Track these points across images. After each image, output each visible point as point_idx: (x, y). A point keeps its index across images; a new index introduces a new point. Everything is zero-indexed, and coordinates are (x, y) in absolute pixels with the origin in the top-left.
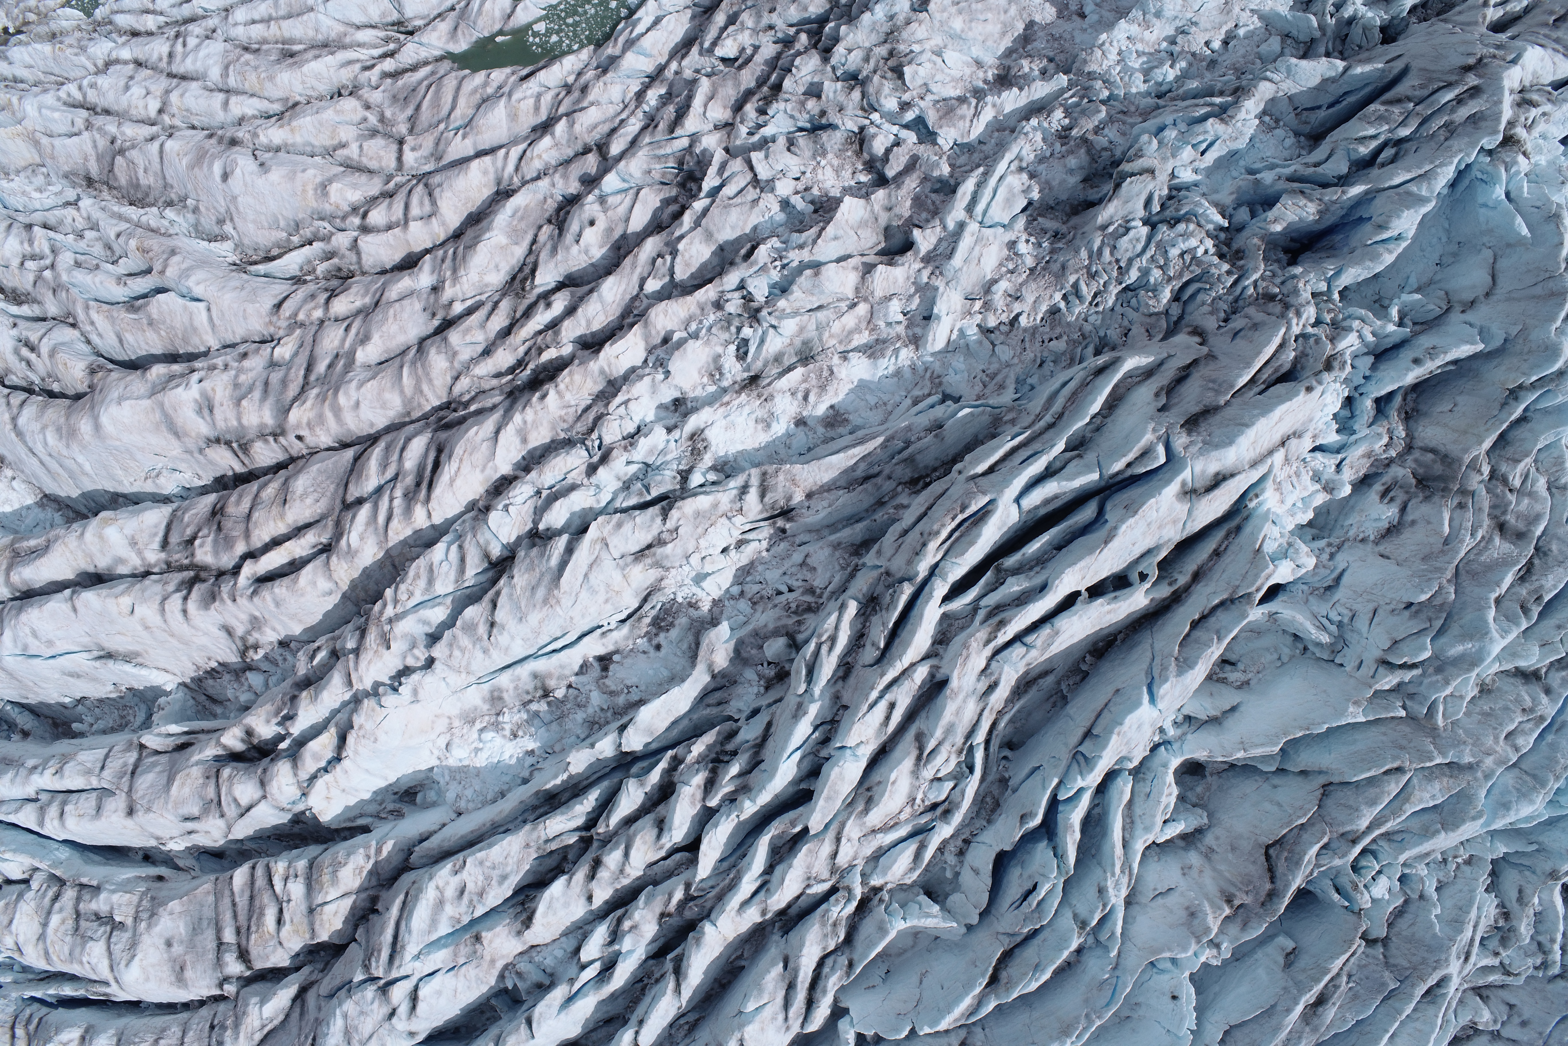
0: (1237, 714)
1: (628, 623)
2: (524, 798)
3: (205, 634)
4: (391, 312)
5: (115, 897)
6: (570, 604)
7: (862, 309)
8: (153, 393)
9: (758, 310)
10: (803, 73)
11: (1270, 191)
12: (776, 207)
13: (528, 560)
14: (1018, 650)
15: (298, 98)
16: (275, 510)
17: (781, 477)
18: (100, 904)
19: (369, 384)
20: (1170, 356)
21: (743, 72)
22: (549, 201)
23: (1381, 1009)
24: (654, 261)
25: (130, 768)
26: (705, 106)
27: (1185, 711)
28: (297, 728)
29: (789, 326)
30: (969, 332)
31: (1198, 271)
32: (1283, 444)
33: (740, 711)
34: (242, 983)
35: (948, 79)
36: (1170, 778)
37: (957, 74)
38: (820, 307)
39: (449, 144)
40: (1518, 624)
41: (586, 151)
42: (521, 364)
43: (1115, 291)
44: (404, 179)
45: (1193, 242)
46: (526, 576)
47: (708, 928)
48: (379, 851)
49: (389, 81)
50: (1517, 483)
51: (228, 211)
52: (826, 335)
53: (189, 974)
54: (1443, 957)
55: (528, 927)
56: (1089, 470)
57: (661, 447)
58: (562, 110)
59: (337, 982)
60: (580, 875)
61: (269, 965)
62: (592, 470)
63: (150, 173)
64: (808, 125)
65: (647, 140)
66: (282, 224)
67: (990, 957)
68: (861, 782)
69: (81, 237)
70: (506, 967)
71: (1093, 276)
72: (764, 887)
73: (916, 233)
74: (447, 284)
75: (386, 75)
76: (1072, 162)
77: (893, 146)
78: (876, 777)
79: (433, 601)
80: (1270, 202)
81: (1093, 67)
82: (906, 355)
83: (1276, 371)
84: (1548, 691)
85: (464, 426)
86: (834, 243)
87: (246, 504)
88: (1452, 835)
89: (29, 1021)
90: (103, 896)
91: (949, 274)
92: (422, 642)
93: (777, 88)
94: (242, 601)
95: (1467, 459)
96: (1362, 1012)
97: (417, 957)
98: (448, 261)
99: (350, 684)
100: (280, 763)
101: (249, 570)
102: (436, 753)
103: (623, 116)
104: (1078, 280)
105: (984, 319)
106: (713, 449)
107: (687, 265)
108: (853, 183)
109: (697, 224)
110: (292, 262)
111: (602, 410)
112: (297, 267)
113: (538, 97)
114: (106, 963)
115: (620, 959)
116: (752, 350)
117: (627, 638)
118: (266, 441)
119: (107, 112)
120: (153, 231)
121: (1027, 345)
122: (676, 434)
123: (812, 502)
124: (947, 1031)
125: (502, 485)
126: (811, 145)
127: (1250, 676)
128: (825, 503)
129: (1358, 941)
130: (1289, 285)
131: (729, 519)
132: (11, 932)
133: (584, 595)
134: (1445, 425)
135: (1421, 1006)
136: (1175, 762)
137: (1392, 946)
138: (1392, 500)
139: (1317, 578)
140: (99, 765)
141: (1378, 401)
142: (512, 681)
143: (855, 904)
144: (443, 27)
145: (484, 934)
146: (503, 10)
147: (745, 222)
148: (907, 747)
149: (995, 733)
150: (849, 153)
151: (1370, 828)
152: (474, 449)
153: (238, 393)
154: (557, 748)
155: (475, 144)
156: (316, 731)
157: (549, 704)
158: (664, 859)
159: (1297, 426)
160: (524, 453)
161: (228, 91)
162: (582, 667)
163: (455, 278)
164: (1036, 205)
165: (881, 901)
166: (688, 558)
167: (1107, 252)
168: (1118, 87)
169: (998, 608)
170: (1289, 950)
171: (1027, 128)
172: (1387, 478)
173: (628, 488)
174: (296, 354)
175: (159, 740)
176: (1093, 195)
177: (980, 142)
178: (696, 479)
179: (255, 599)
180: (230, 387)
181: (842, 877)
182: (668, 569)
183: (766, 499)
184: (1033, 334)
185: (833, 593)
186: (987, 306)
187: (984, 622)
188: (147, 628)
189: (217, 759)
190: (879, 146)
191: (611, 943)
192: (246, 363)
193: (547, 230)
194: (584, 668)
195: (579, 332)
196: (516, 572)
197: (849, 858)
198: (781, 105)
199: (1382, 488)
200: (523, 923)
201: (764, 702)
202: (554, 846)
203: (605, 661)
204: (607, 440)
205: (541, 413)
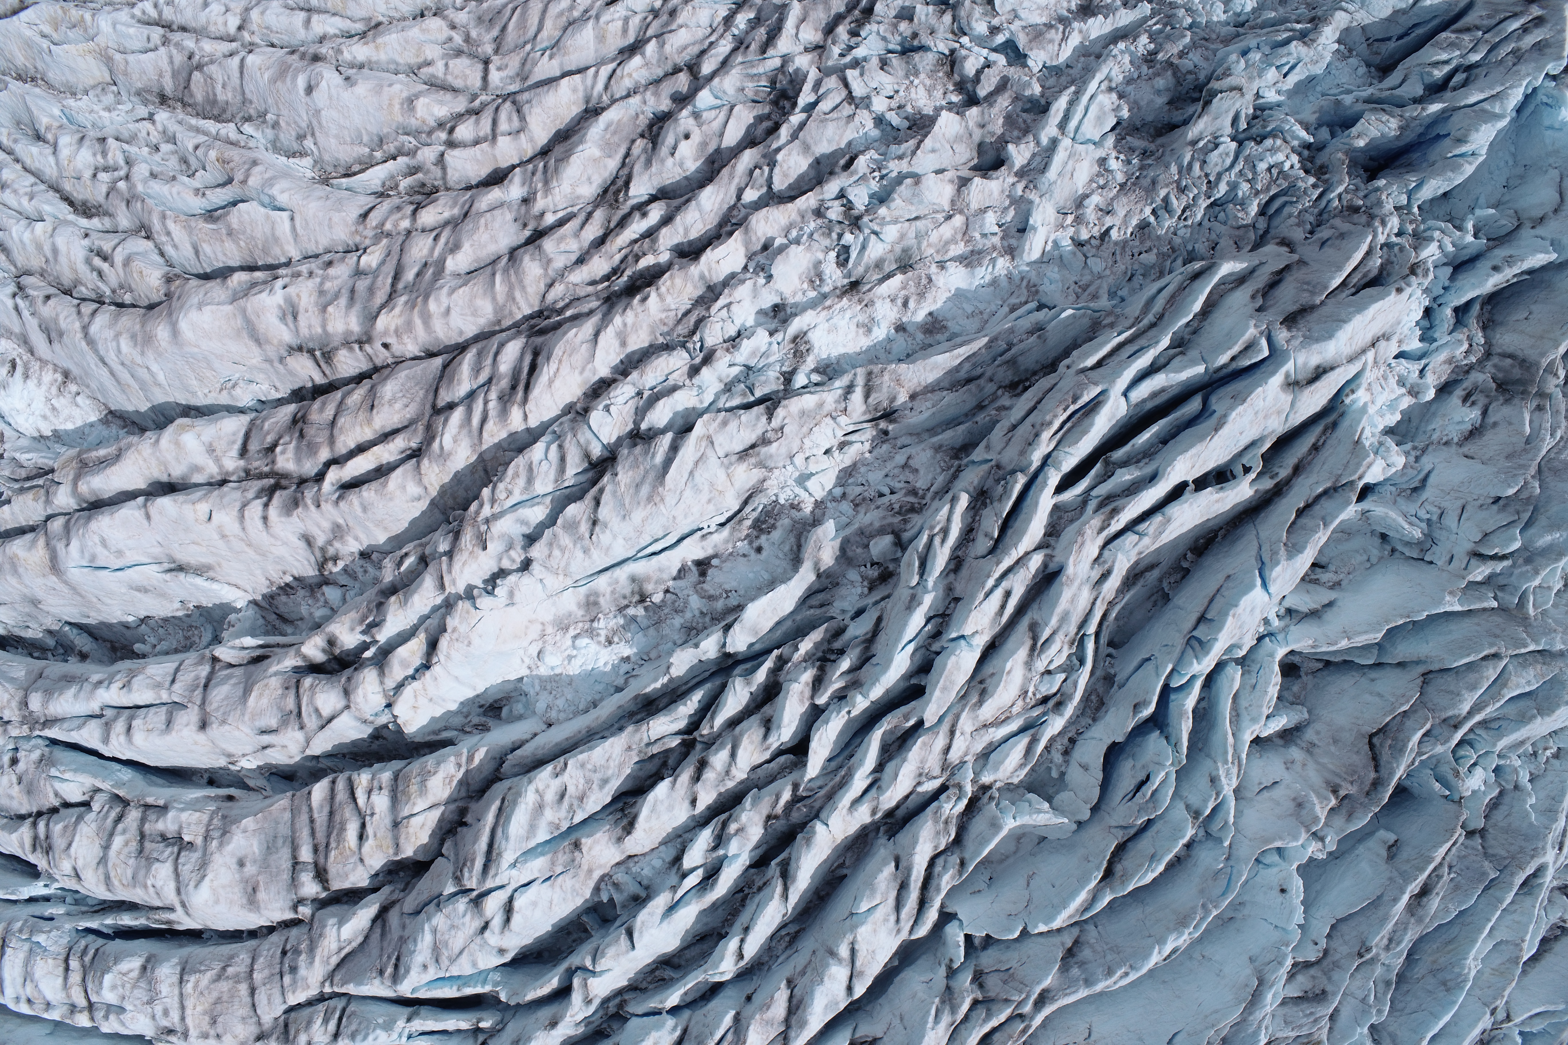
0: (1335, 609)
1: (728, 526)
2: (622, 703)
3: (285, 543)
4: (482, 221)
5: (184, 816)
6: (674, 502)
7: (958, 220)
8: (234, 299)
9: (859, 218)
11: (1349, 112)
12: (870, 124)
13: (632, 458)
14: (1130, 538)
15: (381, 19)
16: (362, 415)
17: (886, 377)
18: (168, 824)
19: (461, 290)
20: (1262, 264)
22: (641, 117)
23: (1482, 899)
24: (751, 173)
25: (203, 681)
26: (798, 28)
27: (1287, 603)
28: (383, 636)
29: (891, 233)
30: (1064, 243)
31: (1285, 185)
32: (1373, 345)
33: (843, 611)
34: (316, 905)
35: (1034, 7)
36: (1277, 668)
38: (917, 218)
39: (535, 64)
41: (677, 70)
42: (616, 271)
43: (1204, 205)
44: (489, 98)
45: (1280, 157)
46: (630, 473)
47: (819, 827)
48: (470, 758)
49: (473, 3)
51: (310, 125)
52: (924, 244)
53: (261, 895)
54: (1540, 845)
55: (629, 833)
56: (1193, 363)
57: (763, 349)
58: (651, 32)
59: (425, 897)
60: (685, 776)
61: (347, 885)
62: (694, 371)
63: (229, 88)
64: (899, 48)
65: (740, 59)
66: (365, 139)
67: (1104, 851)
68: (973, 677)
69: (157, 149)
70: (602, 878)
71: (1182, 190)
72: (875, 784)
73: (1011, 147)
74: (539, 195)
76: (1160, 83)
77: (983, 68)
78: (988, 669)
79: (532, 501)
80: (1347, 122)
82: (1003, 264)
85: (560, 331)
86: (932, 155)
87: (330, 411)
88: (1548, 719)
89: (84, 952)
90: (171, 814)
91: (1043, 187)
92: (519, 542)
93: (868, 12)
94: (327, 507)
95: (1544, 363)
96: (1464, 902)
97: (514, 865)
98: (539, 175)
99: (442, 587)
100: (366, 671)
101: (334, 476)
102: (527, 661)
103: (713, 39)
104: (1168, 194)
105: (1077, 232)
106: (815, 351)
107: (786, 175)
108: (944, 103)
109: (794, 136)
110: (376, 176)
111: (704, 313)
112: (379, 183)
113: (626, 20)
114: (172, 885)
115: (725, 864)
116: (854, 255)
117: (727, 541)
118: (351, 349)
119: (183, 29)
120: (232, 143)
121: (1118, 257)
122: (779, 336)
123: (916, 404)
124: (1059, 930)
125: (600, 388)
126: (904, 65)
127: (1342, 576)
128: (929, 404)
129: (1459, 830)
130: (1373, 198)
131: (834, 419)
132: (69, 856)
133: (688, 493)
134: (1522, 332)
135: (1519, 898)
136: (1281, 652)
137: (1489, 837)
138: (1473, 403)
139: (1405, 479)
140: (170, 679)
141: (1456, 310)
142: (610, 584)
143: (965, 801)
145: (583, 841)
147: (841, 137)
148: (1021, 637)
149: (1106, 624)
150: (941, 74)
151: (1470, 714)
152: (574, 351)
153: (323, 300)
154: (653, 655)
155: (561, 65)
156: (404, 638)
157: (646, 609)
158: (768, 762)
159: (1386, 328)
160: (622, 356)
161: (309, 10)
162: (680, 571)
163: (547, 189)
164: (1124, 124)
165: (991, 798)
166: (792, 457)
167: (1197, 166)
168: (1200, 15)
169: (1109, 498)
170: (1391, 842)
171: (1115, 51)
172: (1467, 384)
173: (729, 390)
174: (383, 263)
175: (233, 652)
176: (1177, 116)
177: (1068, 66)
178: (800, 380)
179: (342, 504)
180: (315, 294)
181: (953, 774)
182: (771, 470)
183: (870, 400)
184: (1124, 248)
185: (936, 493)
186: (1079, 220)
187: (1096, 511)
188: (224, 537)
189: (296, 670)
190: (970, 67)
191: (715, 848)
192: (331, 271)
193: (640, 143)
194: (682, 572)
195: (676, 240)
196: (619, 469)
197: (960, 753)
198: (874, 27)
199: (1464, 393)
200: (624, 828)
201: (871, 600)
202: (655, 749)
203: (703, 565)
204: (710, 342)
205: (641, 316)
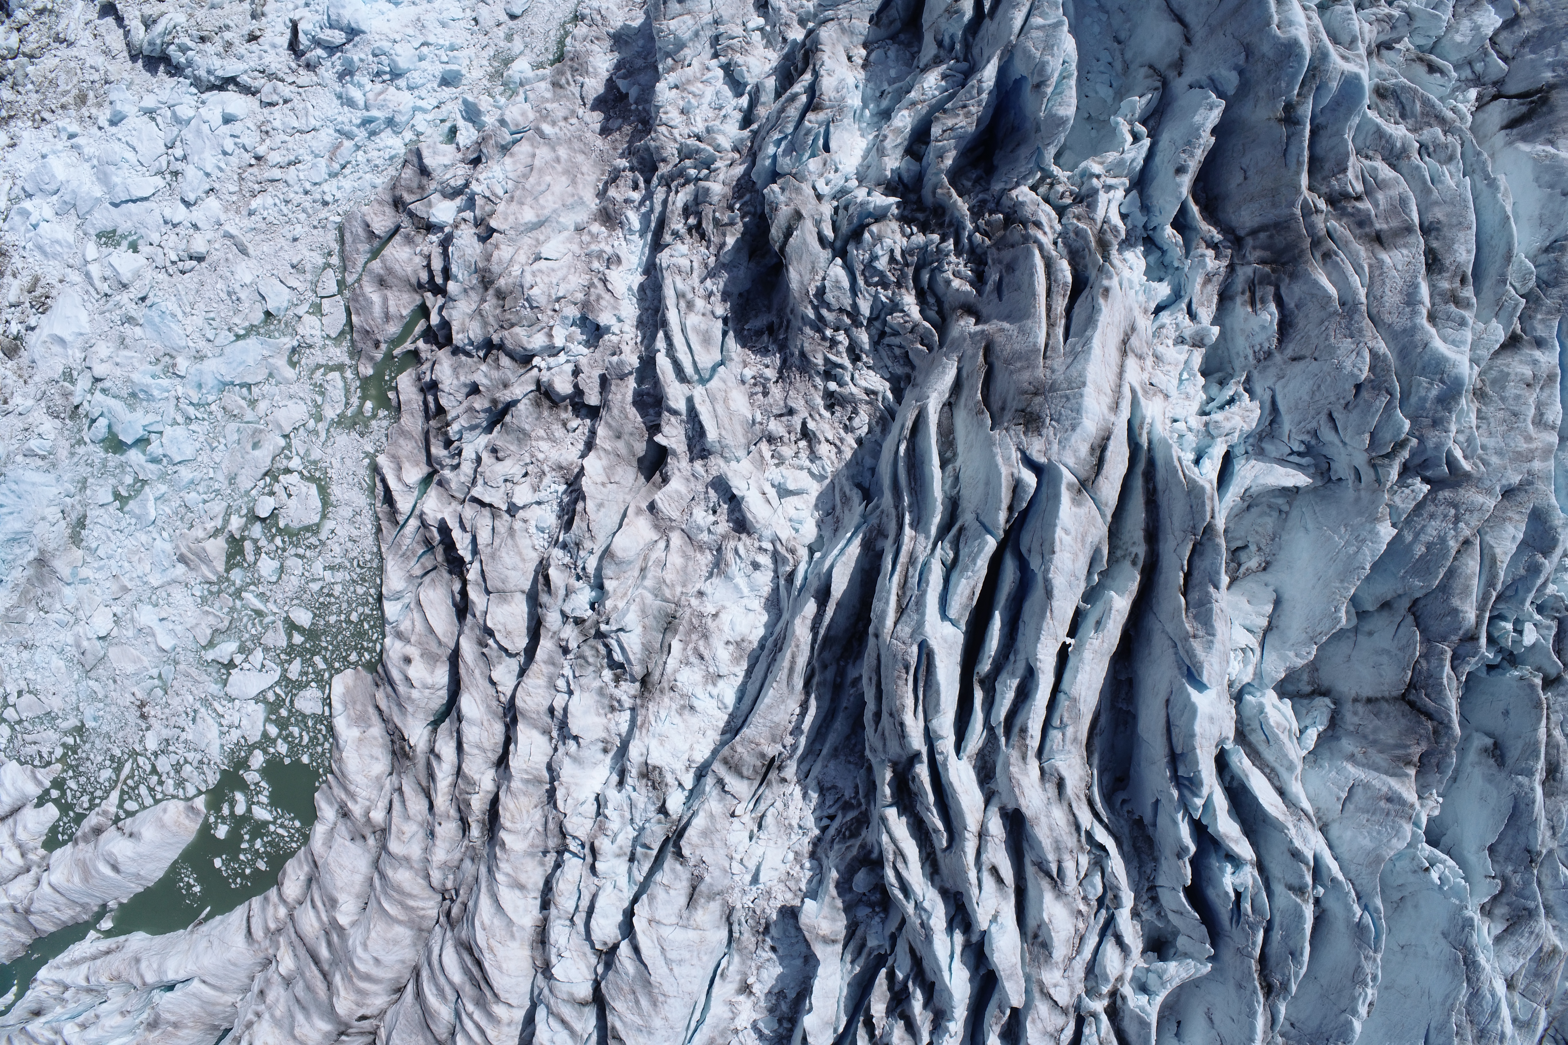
0: (1286, 606)
1: (733, 950)
6: (674, 987)
7: (676, 539)
9: (596, 626)
10: (449, 383)
13: (612, 987)
14: (1055, 737)
17: (739, 749)
21: (403, 420)
24: (482, 653)
26: (400, 478)
29: (632, 619)
31: (916, 259)
33: (881, 946)
35: (565, 272)
37: (568, 258)
38: (642, 572)
40: (1464, 324)
42: (463, 822)
43: (863, 334)
46: (622, 998)
50: (1359, 187)
57: (626, 803)
62: (593, 870)
67: (1250, 973)
68: (1024, 936)
73: (660, 438)
74: (349, 804)
77: (575, 375)
78: (1032, 923)
82: (746, 547)
83: (1063, 295)
84: (1539, 343)
93: (440, 412)
95: (1297, 209)
98: (334, 786)
104: (824, 356)
106: (667, 768)
109: (486, 592)
111: (557, 816)
117: (743, 962)
122: (629, 782)
125: (541, 935)
126: (510, 436)
127: (1267, 549)
129: (1544, 697)
130: (1006, 203)
131: (732, 815)
133: (677, 972)
134: (1251, 197)
138: (1262, 300)
143: (1105, 1019)
148: (1036, 883)
149: (1096, 802)
150: (546, 414)
151: (1480, 614)
159: (1124, 325)
162: (730, 1009)
164: (730, 317)
165: (1124, 998)
166: (729, 870)
167: (825, 312)
169: (1010, 721)
170: (1491, 747)
171: (665, 262)
172: (1241, 285)
173: (633, 858)
178: (676, 809)
181: (1077, 1011)
182: (723, 893)
183: (745, 773)
186: (772, 441)
190: (564, 387)
192: (271, 997)
196: (612, 1003)
197: (1068, 996)
198: (457, 425)
201: (892, 929)
203: (743, 991)
204: (582, 835)
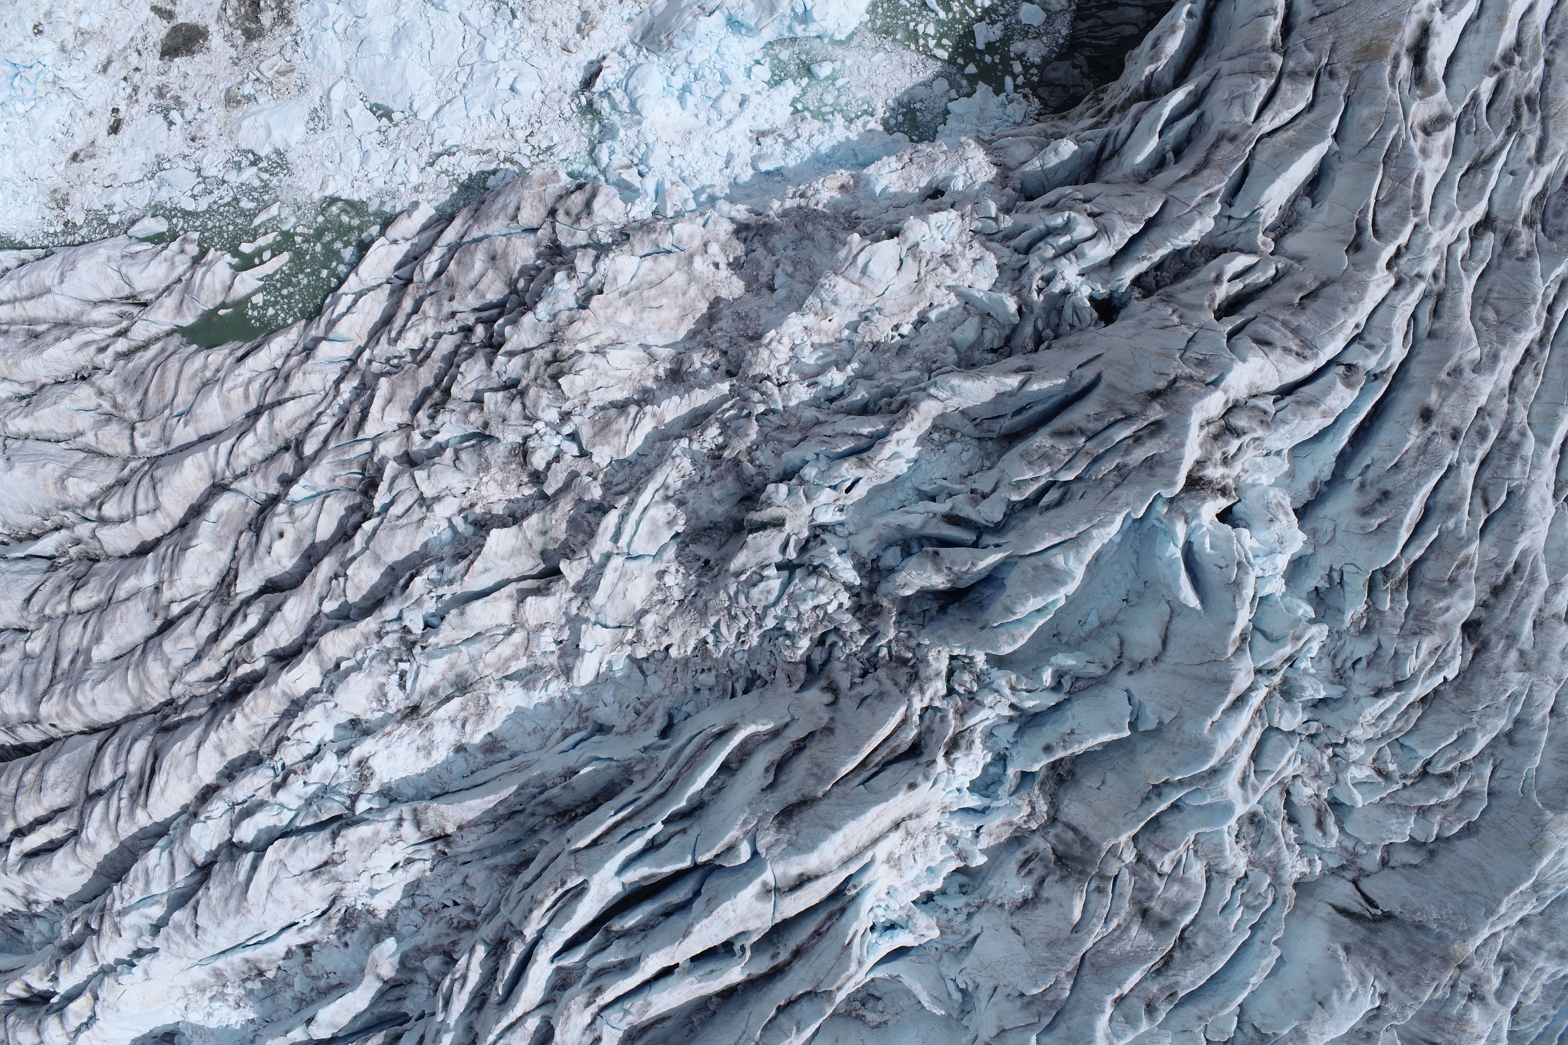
4: (118, 614)
6: (259, 912)
7: (518, 637)
9: (414, 644)
10: (468, 380)
11: (922, 533)
12: (441, 526)
13: (222, 874)
15: (46, 379)
16: (35, 794)
17: (430, 813)
19: (100, 686)
20: (793, 720)
21: (421, 369)
22: (251, 503)
24: (331, 579)
26: (383, 410)
28: (62, 989)
29: (437, 666)
30: (618, 666)
32: (896, 828)
33: (412, 1010)
35: (612, 382)
37: (625, 374)
38: (477, 636)
39: (173, 431)
40: (1135, 1027)
41: (287, 448)
42: (223, 674)
44: (136, 466)
46: (220, 888)
49: (122, 362)
50: (1167, 868)
52: (480, 666)
56: (683, 851)
58: (268, 400)
62: (276, 789)
65: (332, 445)
66: (35, 510)
71: (735, 618)
73: (563, 566)
74: (165, 586)
75: (120, 356)
76: (721, 489)
77: (553, 460)
79: (151, 899)
81: (758, 370)
83: (892, 751)
85: (176, 734)
86: (483, 577)
87: (13, 786)
92: (146, 932)
93: (447, 392)
94: (12, 876)
95: (1106, 846)
98: (168, 560)
99: (96, 959)
100: (52, 1016)
101: (16, 846)
103: (321, 409)
104: (720, 621)
105: (633, 651)
106: (377, 776)
107: (358, 588)
108: (519, 496)
109: (367, 545)
110: (48, 544)
112: (54, 549)
113: (250, 381)
116: (410, 682)
117: (322, 933)
118: (27, 726)
121: (679, 675)
122: (345, 761)
123: (464, 833)
125: (206, 794)
126: (476, 458)
127: (888, 1017)
128: (474, 836)
130: (922, 651)
131: (392, 844)
133: (270, 905)
138: (1030, 872)
142: (227, 964)
144: (170, 302)
146: (223, 282)
147: (413, 542)
150: (514, 466)
152: (179, 763)
154: (274, 1019)
155: (196, 430)
156: (77, 993)
157: (262, 983)
159: (912, 811)
160: (225, 764)
162: (287, 954)
163: (172, 579)
164: (685, 534)
167: (742, 599)
168: (775, 402)
169: (600, 974)
171: (677, 451)
174: (45, 648)
177: (639, 456)
178: (362, 806)
179: (21, 876)
183: (422, 828)
184: (685, 666)
185: (487, 915)
186: (638, 636)
187: (586, 985)
189: (7, 1003)
190: (538, 461)
192: (6, 656)
194: (289, 954)
195: (269, 648)
196: (211, 884)
198: (448, 415)
204: (288, 762)
205: (232, 733)
